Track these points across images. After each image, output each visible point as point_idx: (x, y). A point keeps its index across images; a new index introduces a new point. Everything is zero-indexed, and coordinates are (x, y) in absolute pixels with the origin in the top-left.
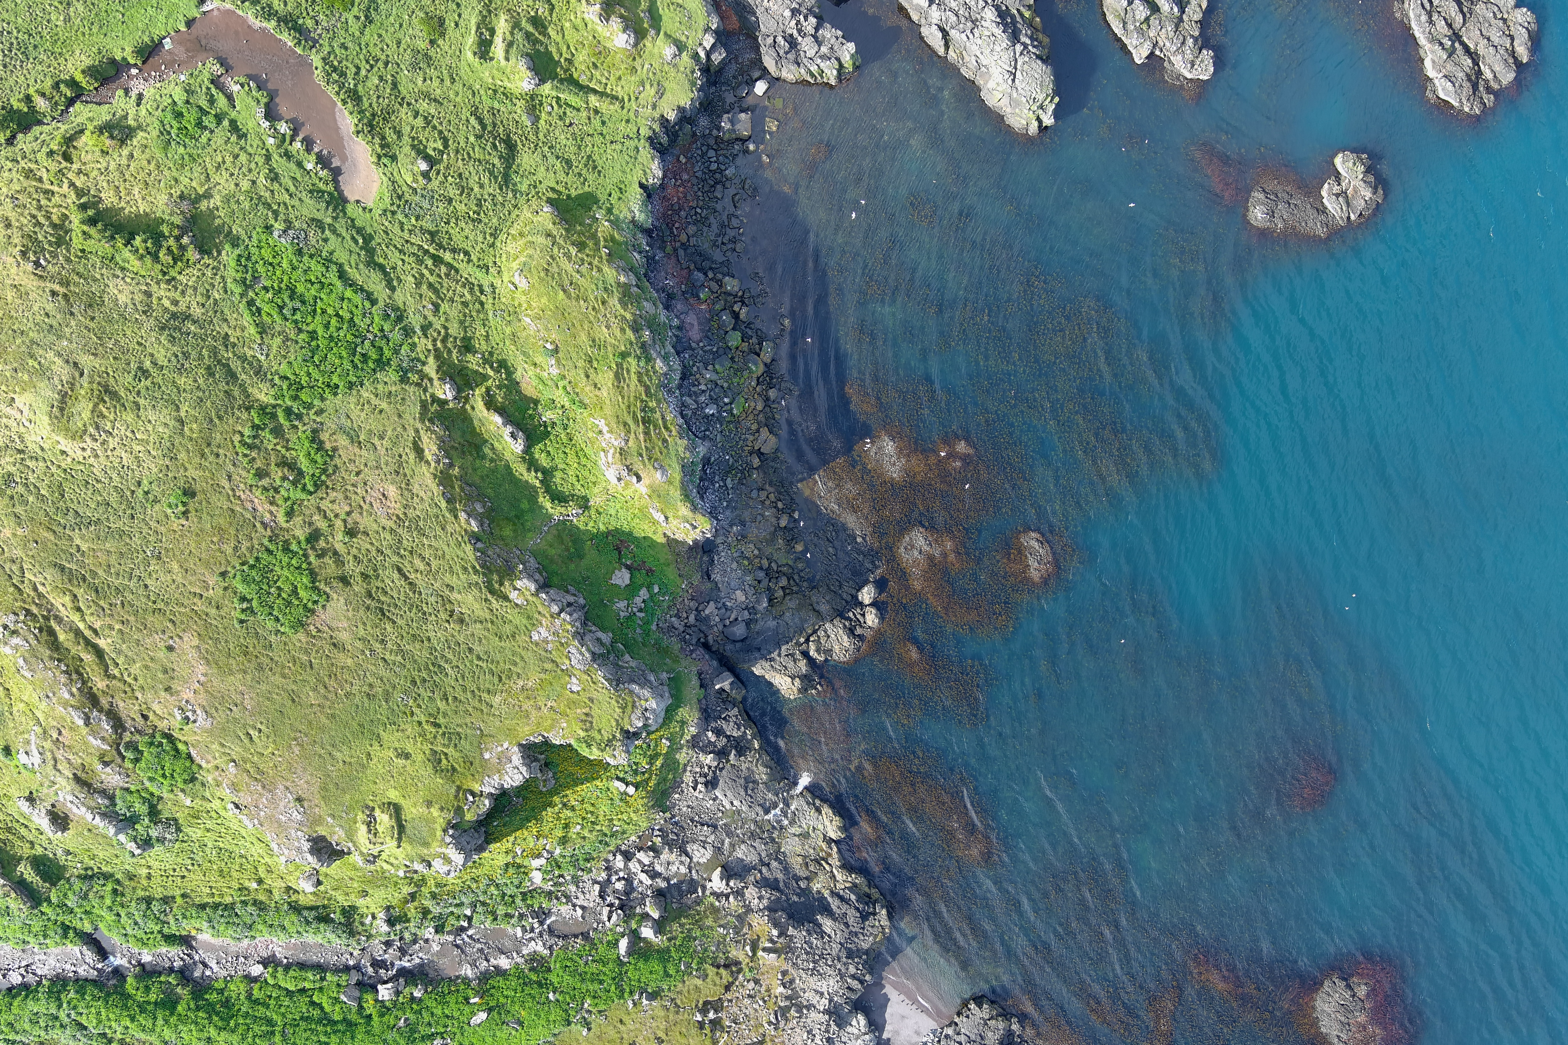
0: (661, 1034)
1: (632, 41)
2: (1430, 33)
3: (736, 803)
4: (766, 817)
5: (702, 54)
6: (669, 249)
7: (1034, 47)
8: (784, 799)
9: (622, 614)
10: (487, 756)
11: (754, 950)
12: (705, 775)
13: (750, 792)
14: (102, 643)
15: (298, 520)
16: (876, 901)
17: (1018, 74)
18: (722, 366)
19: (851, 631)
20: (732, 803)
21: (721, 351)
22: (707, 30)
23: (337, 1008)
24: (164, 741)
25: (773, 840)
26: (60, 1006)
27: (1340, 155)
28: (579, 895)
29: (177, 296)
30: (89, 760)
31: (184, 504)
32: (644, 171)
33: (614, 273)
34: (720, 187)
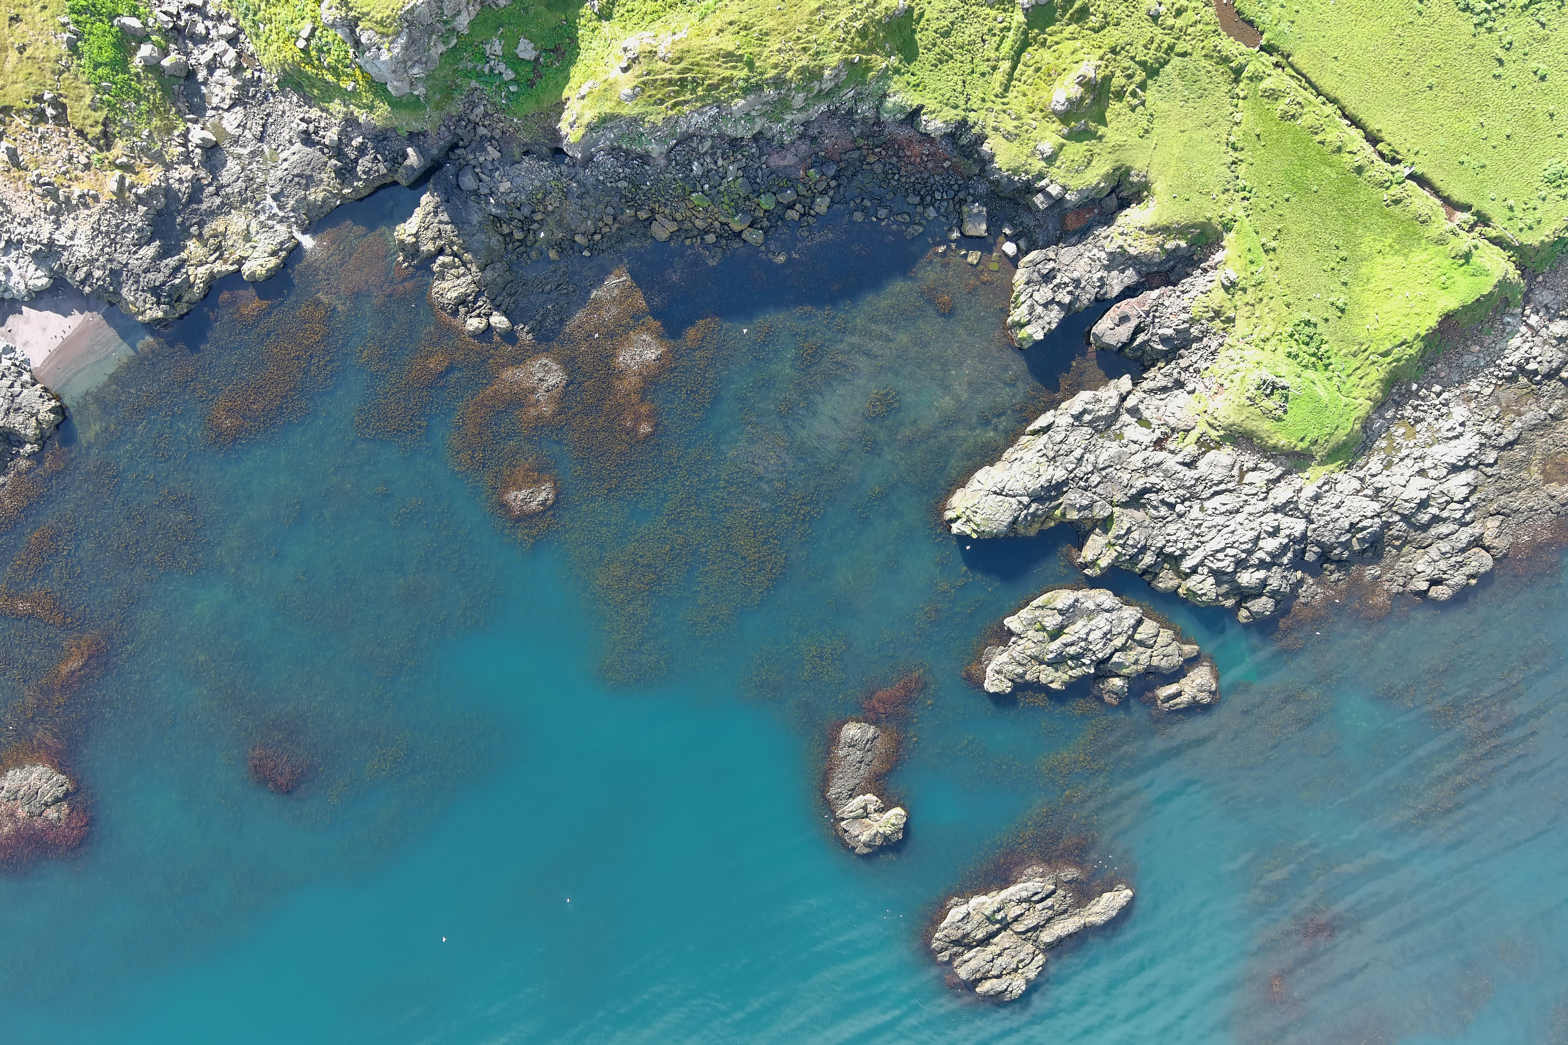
0: (29, 52)
1: (1059, 108)
2: (1011, 900)
3: (285, 165)
4: (269, 197)
5: (1043, 183)
6: (861, 142)
7: (1026, 516)
8: (288, 218)
9: (488, 47)
11: (123, 167)
12: (316, 133)
13: (296, 179)
16: (173, 307)
17: (1000, 498)
18: (741, 186)
19: (462, 301)
20: (286, 160)
21: (756, 187)
22: (1065, 189)
25: (244, 201)
27: (903, 813)
32: (934, 112)
33: (833, 65)
34: (917, 199)
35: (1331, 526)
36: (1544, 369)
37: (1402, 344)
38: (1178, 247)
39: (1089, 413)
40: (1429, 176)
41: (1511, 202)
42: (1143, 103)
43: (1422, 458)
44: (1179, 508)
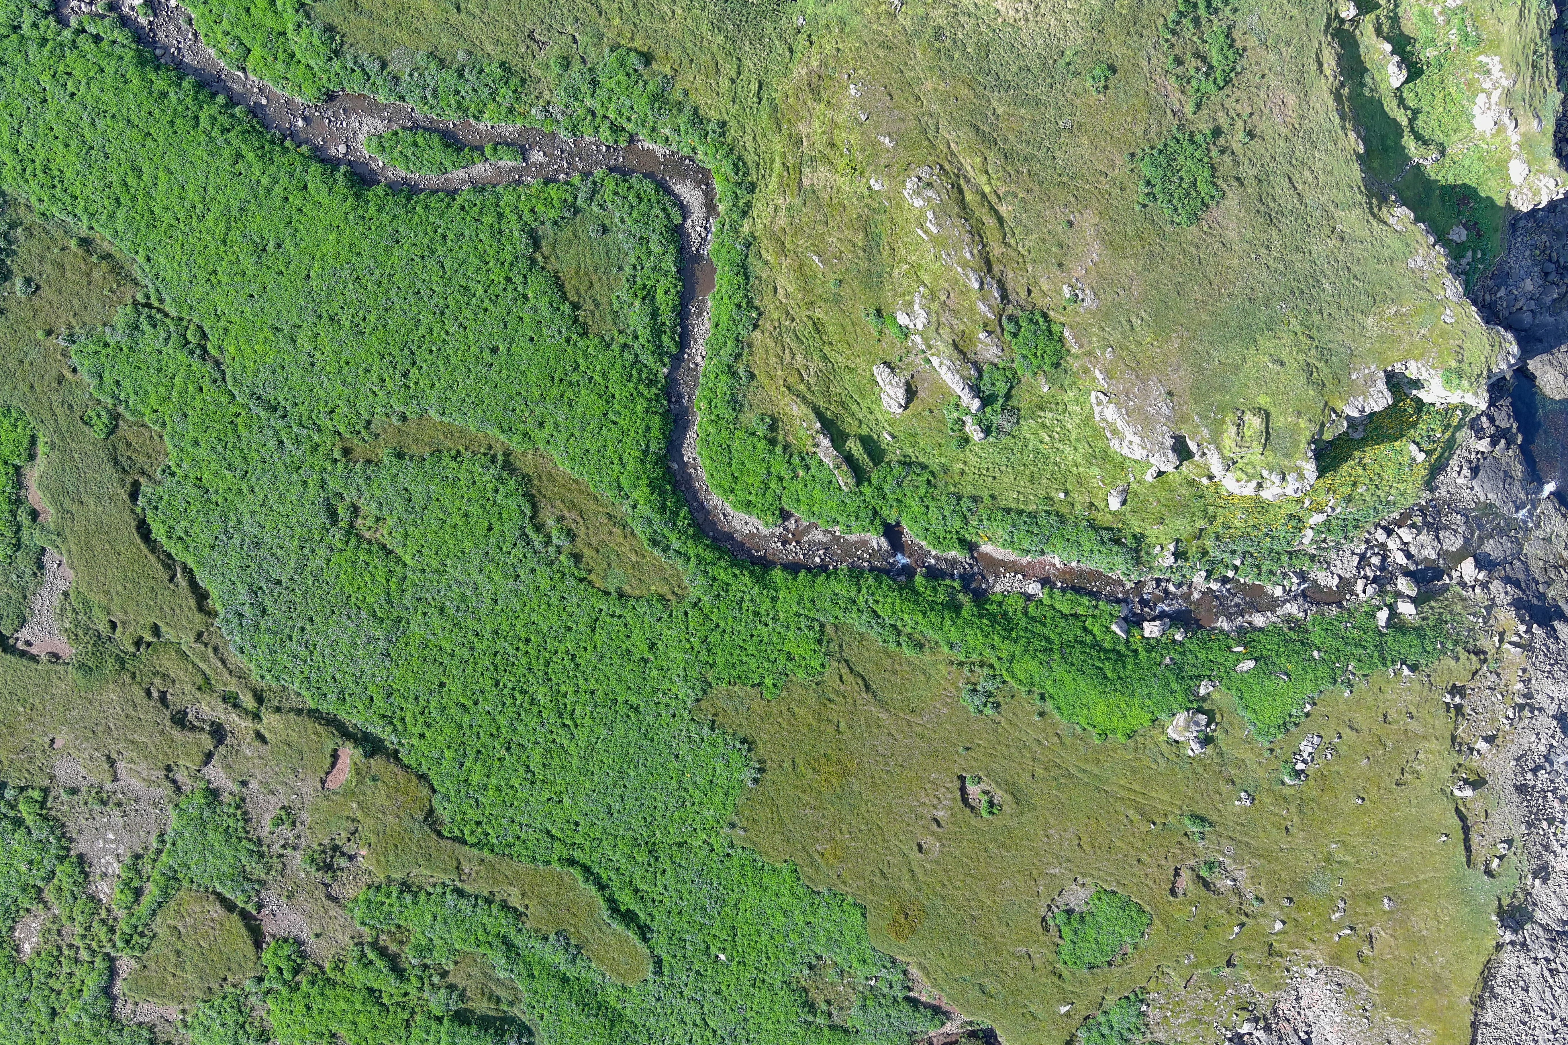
0: (1413, 709)
3: (1491, 495)
8: (1532, 500)
10: (1354, 376)
11: (1501, 641)
13: (1506, 486)
14: (1003, 209)
15: (1204, 113)
23: (1108, 638)
24: (1041, 320)
25: (1518, 539)
26: (859, 591)
28: (1338, 563)
30: (972, 328)
31: (1107, 79)
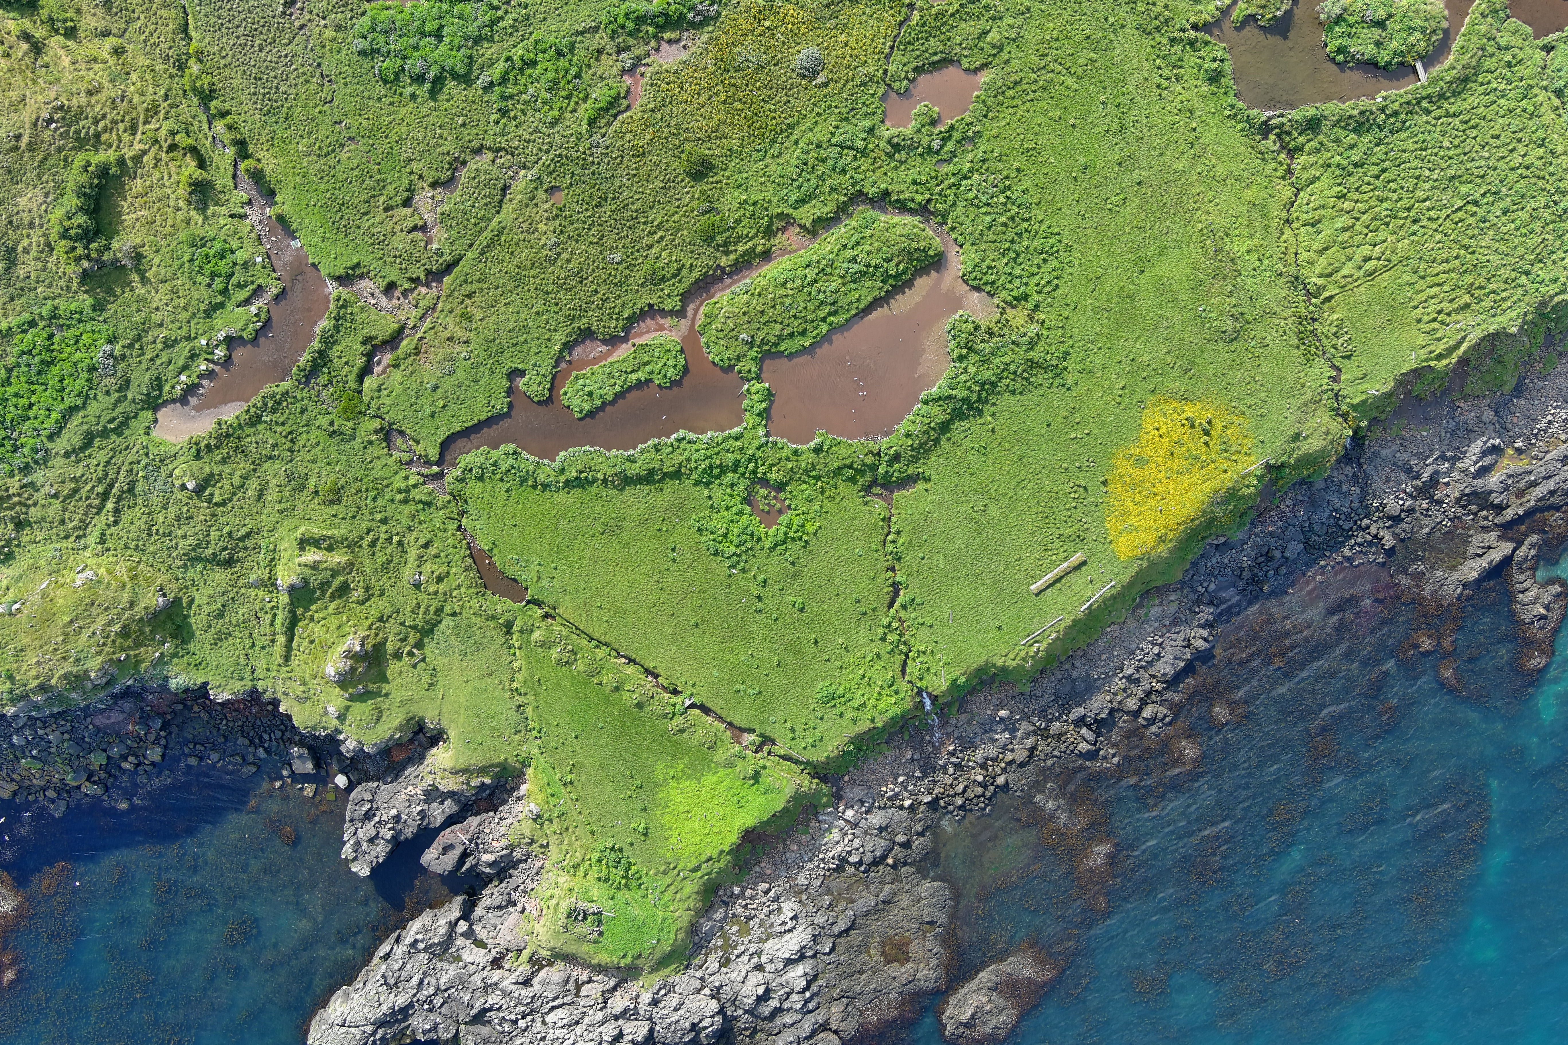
1: (334, 677)
5: (341, 737)
7: (374, 1042)
17: (343, 1029)
21: (85, 745)
22: (361, 743)
29: (33, 253)
32: (220, 686)
33: (96, 668)
34: (247, 742)
35: (673, 1028)
36: (868, 858)
37: (708, 860)
38: (483, 784)
39: (422, 941)
40: (709, 705)
41: (789, 725)
42: (423, 660)
43: (759, 953)
44: (522, 1023)
